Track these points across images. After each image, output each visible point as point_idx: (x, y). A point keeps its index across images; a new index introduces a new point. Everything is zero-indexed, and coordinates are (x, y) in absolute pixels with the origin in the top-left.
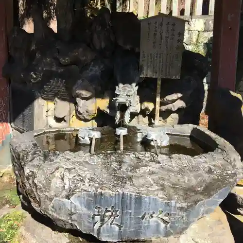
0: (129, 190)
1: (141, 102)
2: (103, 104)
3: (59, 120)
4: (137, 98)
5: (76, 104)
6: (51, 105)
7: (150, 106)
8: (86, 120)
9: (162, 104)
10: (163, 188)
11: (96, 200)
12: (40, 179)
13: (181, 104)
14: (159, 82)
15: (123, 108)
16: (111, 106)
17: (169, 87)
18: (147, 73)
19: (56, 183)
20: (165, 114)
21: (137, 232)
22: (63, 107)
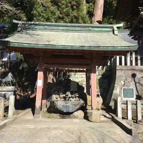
0: (68, 105)
1: (71, 95)
2: (64, 95)
3: (56, 98)
4: (70, 94)
5: (60, 95)
6: (55, 96)
7: (73, 96)
8: (61, 98)
9: (75, 95)
10: (72, 105)
11: (63, 106)
12: (57, 103)
13: (78, 95)
14: (74, 92)
15: (68, 95)
16: (66, 96)
17: (76, 92)
18: (72, 90)
19: (58, 104)
20: (75, 97)
21: (69, 111)
22: (57, 96)
